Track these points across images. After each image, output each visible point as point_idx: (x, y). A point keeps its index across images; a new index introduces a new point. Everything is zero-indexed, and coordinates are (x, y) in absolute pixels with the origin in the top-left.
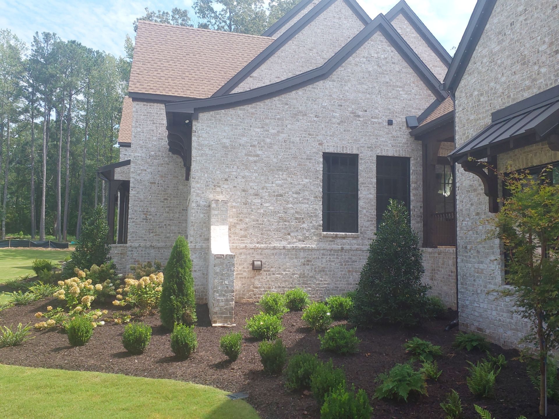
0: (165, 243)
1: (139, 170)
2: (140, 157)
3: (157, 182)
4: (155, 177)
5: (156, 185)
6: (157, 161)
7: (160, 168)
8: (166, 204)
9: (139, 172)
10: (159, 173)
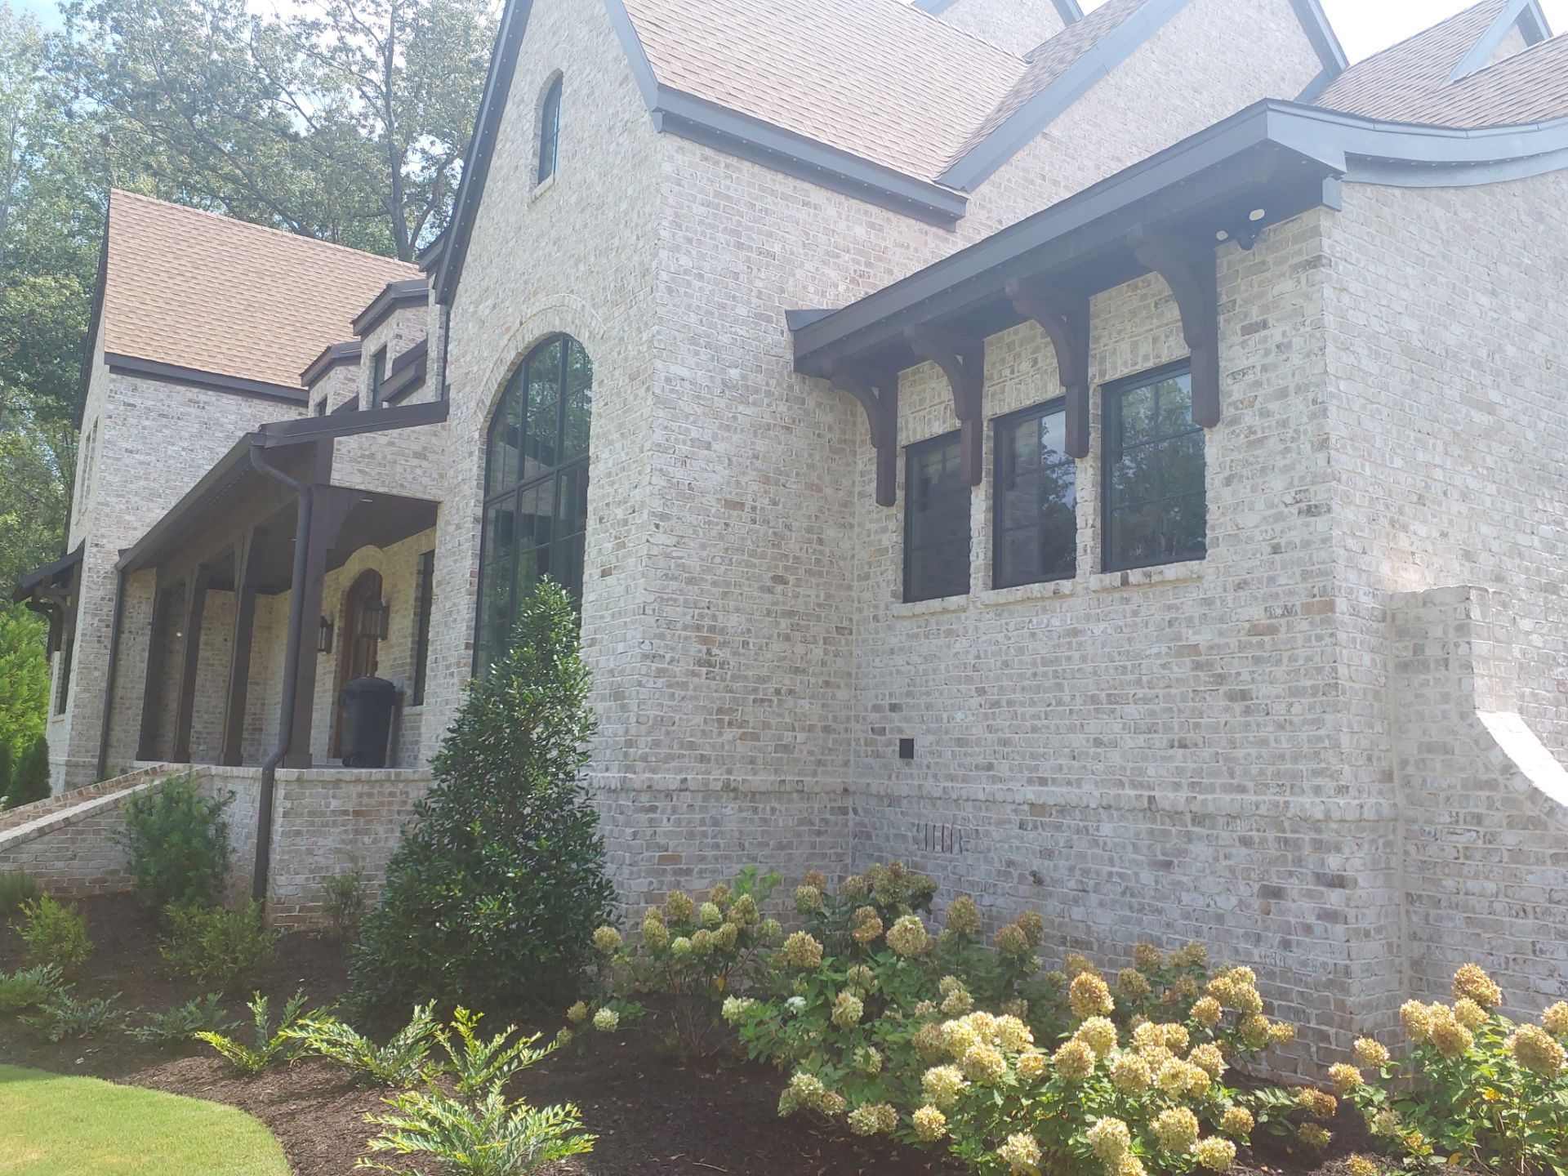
0: (776, 771)
1: (684, 442)
2: (686, 384)
3: (749, 503)
4: (743, 480)
5: (746, 515)
6: (749, 411)
7: (761, 445)
8: (781, 598)
9: (685, 449)
10: (758, 463)
